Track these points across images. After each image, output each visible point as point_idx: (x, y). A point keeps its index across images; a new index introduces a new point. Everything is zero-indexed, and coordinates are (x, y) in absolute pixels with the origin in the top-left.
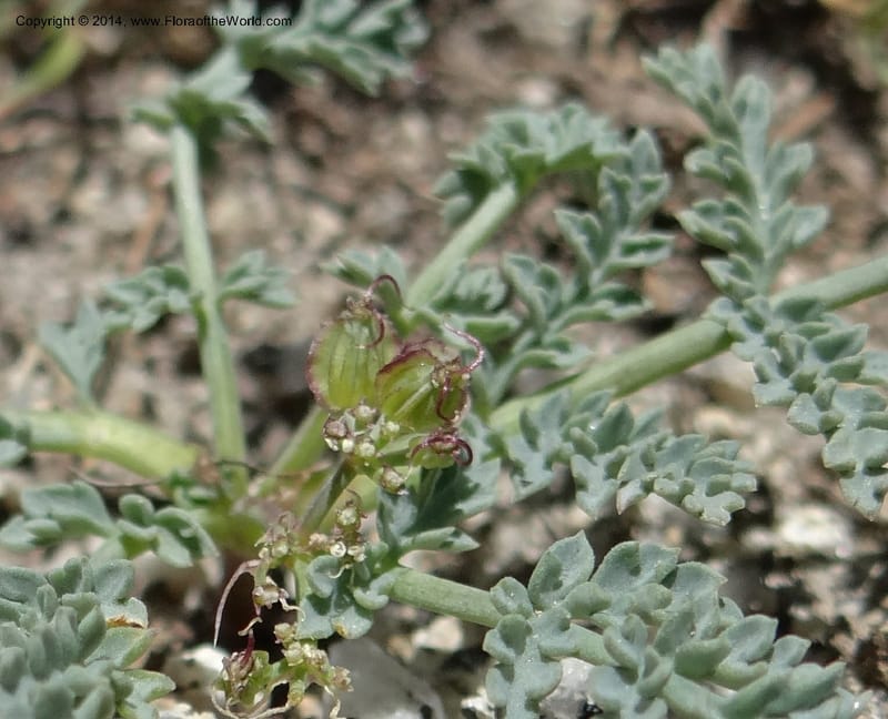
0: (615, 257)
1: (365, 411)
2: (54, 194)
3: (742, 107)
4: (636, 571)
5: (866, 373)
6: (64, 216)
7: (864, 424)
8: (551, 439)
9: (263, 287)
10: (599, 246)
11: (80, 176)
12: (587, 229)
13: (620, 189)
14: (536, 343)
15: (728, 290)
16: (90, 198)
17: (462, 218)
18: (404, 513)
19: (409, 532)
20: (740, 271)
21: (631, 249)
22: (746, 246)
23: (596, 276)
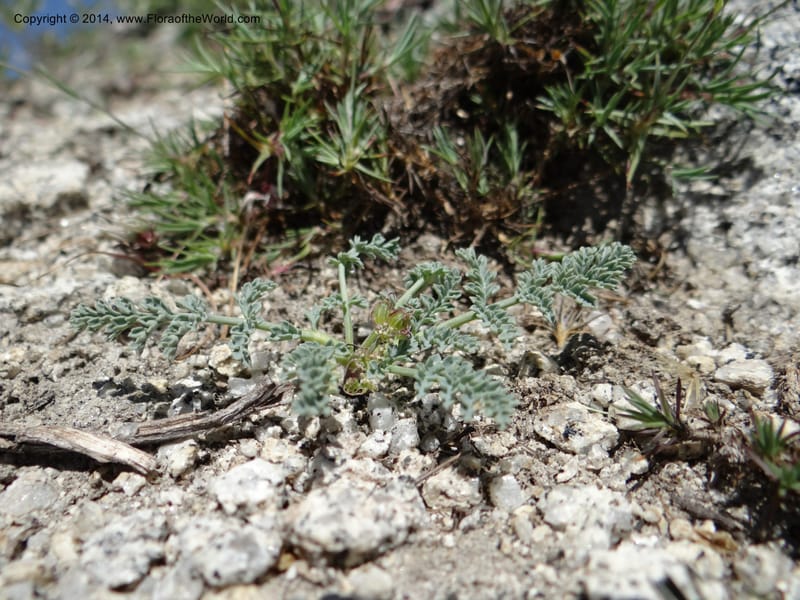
0: (448, 296)
1: (385, 324)
2: (303, 287)
3: (480, 262)
4: (451, 362)
5: (509, 321)
6: (305, 292)
7: (509, 332)
8: (431, 337)
9: (360, 302)
10: (444, 294)
11: (309, 283)
12: (441, 288)
13: (449, 279)
14: (428, 316)
15: (476, 304)
16: (312, 288)
17: (410, 287)
18: (394, 352)
19: (395, 356)
20: (478, 299)
21: (452, 294)
22: (480, 294)
23: (443, 301)
